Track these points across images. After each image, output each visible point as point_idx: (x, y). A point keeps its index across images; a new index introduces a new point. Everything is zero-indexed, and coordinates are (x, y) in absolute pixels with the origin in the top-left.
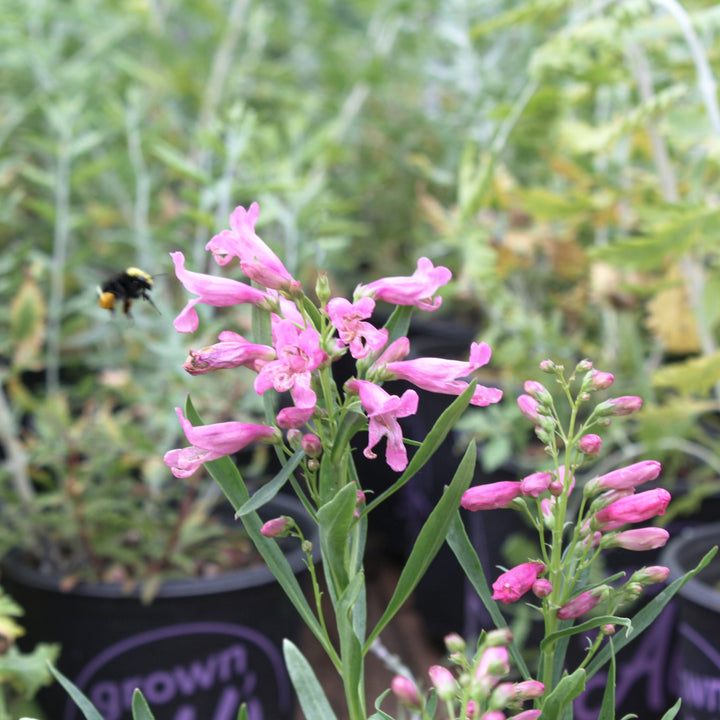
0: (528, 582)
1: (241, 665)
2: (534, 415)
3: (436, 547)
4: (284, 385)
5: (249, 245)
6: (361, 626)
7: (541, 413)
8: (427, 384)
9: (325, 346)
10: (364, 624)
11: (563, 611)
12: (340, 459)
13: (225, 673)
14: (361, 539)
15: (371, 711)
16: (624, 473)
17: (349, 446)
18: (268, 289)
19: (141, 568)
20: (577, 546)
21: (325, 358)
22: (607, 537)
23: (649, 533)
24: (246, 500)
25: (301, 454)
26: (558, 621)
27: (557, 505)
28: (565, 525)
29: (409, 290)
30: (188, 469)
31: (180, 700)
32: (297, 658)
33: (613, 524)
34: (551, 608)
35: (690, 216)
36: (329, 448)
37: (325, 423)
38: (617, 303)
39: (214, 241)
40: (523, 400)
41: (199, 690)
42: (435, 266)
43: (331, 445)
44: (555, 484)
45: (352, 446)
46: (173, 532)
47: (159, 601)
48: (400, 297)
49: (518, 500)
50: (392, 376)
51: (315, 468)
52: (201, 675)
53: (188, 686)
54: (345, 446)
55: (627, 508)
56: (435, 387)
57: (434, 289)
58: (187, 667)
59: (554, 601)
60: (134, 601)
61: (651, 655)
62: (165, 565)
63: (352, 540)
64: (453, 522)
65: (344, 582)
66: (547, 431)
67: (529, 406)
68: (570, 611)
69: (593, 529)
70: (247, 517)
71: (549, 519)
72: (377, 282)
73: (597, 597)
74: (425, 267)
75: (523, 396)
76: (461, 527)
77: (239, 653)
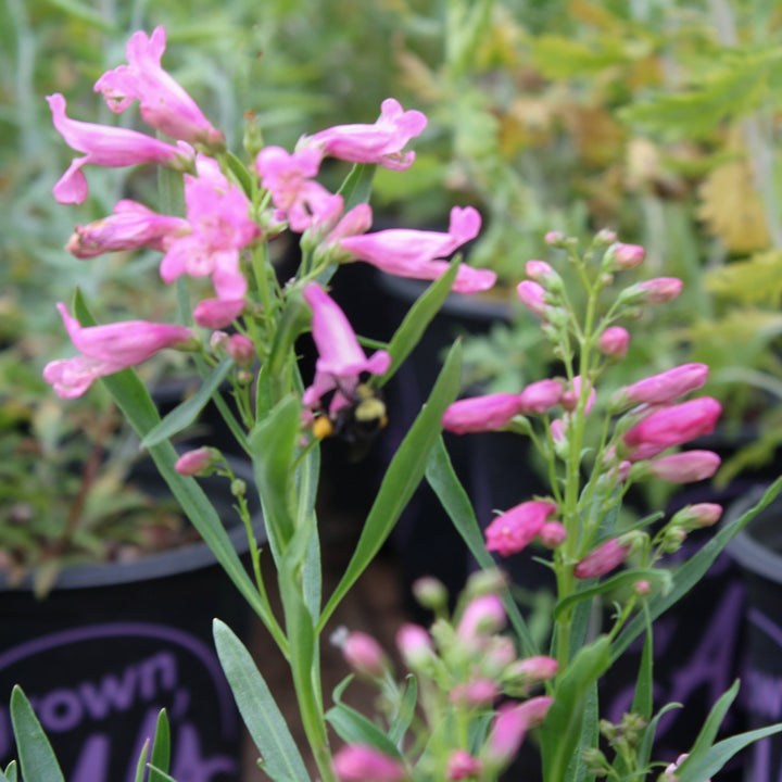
0: (534, 526)
1: (169, 678)
2: (539, 306)
3: (411, 487)
4: (203, 268)
5: (153, 83)
6: (315, 595)
7: (549, 303)
8: (396, 266)
9: (258, 218)
10: (319, 592)
11: (582, 567)
12: (281, 370)
13: (148, 689)
14: (312, 478)
15: (328, 704)
16: (661, 381)
17: (292, 353)
18: (180, 142)
19: (34, 553)
20: (599, 481)
21: (257, 233)
22: (638, 466)
23: (692, 459)
24: (154, 424)
25: (229, 363)
26: (576, 581)
27: (570, 425)
28: (583, 452)
29: (370, 143)
30: (77, 385)
31: (89, 725)
32: (231, 642)
33: (644, 447)
34: (566, 563)
35: (752, 60)
36: (265, 355)
37: (260, 323)
38: (662, 192)
39: (106, 79)
40: (525, 287)
41: (113, 712)
42: (405, 110)
43: (268, 350)
44: (568, 395)
45: (298, 353)
46: (76, 503)
47: (57, 593)
48: (359, 152)
49: (520, 419)
50: (348, 256)
51: (247, 382)
52: (116, 694)
53: (98, 708)
54: (288, 352)
55: (663, 425)
56: (404, 269)
57: (405, 141)
58: (98, 684)
59: (570, 554)
60: (24, 594)
61: (713, 656)
62: (66, 548)
63: (300, 479)
64: (434, 452)
65: (288, 531)
66: (558, 327)
67: (533, 296)
68: (590, 566)
69: (620, 456)
70: (157, 447)
71: (562, 445)
72: (325, 132)
73: (627, 547)
74: (391, 112)
75: (525, 283)
76: (445, 460)
77: (165, 662)
